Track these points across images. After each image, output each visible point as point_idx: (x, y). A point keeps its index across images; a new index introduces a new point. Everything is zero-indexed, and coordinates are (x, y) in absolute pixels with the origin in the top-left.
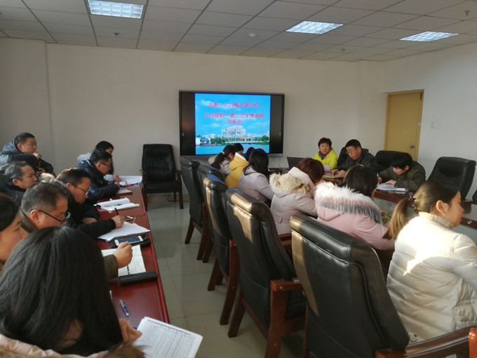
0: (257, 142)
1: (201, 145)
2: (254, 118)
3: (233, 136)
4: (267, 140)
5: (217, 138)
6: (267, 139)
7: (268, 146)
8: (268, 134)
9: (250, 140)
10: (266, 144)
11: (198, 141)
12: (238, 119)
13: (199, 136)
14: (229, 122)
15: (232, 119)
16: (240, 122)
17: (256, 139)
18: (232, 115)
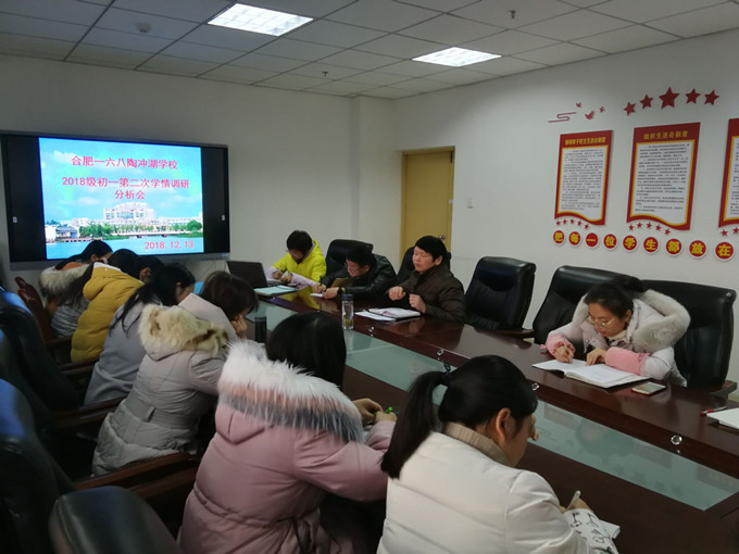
0: (179, 232)
1: (58, 239)
2: (171, 189)
3: (129, 222)
4: (199, 228)
5: (93, 226)
6: (198, 226)
7: (202, 239)
8: (199, 219)
9: (164, 228)
10: (198, 235)
11: (50, 233)
12: (136, 190)
13: (53, 223)
14: (119, 195)
15: (124, 189)
16: (141, 196)
17: (176, 228)
18: (124, 181)
